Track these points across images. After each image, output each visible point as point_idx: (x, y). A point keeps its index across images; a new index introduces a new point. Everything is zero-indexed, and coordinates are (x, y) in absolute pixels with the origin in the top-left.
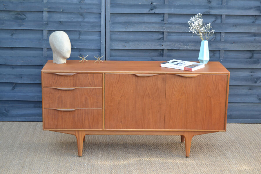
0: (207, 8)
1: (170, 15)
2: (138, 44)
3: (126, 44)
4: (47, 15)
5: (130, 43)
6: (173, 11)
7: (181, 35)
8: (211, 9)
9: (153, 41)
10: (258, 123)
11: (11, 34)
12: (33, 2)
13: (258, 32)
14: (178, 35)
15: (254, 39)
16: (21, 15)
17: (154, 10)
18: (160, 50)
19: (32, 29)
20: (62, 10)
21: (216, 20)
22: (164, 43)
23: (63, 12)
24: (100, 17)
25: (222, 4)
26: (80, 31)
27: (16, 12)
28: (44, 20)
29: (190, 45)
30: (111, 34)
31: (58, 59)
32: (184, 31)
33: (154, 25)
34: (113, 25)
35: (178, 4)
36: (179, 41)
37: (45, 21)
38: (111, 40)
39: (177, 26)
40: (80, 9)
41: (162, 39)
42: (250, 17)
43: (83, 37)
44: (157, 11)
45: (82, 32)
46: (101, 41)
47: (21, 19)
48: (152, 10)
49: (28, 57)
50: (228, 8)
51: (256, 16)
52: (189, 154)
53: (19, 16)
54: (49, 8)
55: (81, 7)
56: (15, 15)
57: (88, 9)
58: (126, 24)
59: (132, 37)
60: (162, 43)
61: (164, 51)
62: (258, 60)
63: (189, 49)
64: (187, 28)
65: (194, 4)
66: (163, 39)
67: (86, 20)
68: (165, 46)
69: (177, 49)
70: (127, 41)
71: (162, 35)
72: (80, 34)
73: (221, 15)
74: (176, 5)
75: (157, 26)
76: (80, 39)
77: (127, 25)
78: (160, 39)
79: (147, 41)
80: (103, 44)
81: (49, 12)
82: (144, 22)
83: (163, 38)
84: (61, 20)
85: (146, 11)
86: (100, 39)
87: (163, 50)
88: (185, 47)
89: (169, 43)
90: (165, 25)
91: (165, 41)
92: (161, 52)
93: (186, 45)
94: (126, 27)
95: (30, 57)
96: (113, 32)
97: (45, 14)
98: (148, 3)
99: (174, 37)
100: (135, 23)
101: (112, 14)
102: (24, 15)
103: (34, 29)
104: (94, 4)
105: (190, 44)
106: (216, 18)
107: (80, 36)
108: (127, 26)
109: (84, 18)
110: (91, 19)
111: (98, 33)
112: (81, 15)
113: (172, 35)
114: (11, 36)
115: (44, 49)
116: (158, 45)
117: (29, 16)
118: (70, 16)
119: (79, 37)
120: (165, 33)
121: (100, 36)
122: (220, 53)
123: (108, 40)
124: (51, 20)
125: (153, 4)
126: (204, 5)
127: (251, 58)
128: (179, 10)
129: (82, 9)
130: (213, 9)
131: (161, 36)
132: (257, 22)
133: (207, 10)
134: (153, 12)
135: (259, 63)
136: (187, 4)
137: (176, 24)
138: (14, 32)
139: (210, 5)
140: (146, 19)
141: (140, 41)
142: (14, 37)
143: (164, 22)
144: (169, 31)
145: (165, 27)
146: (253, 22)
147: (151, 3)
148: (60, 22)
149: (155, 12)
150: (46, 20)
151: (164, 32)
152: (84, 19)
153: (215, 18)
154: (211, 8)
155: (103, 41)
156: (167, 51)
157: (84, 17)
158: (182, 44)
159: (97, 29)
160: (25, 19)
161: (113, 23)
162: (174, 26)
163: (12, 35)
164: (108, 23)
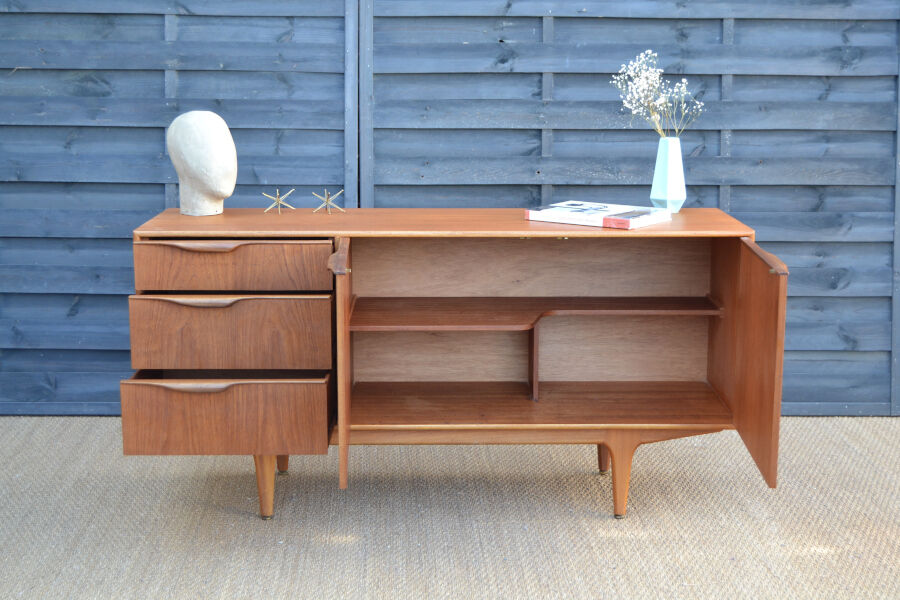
0: (675, 55)
1: (561, 76)
2: (462, 170)
3: (424, 170)
4: (177, 80)
5: (437, 166)
6: (568, 64)
7: (597, 141)
8: (688, 57)
9: (507, 158)
10: (843, 416)
11: (64, 143)
12: (132, 43)
13: (836, 127)
14: (587, 140)
15: (827, 151)
16: (96, 82)
17: (510, 62)
18: (529, 188)
19: (131, 125)
20: (222, 66)
21: (703, 93)
22: (543, 166)
23: (225, 71)
24: (342, 87)
25: (721, 41)
26: (279, 129)
27: (82, 75)
28: (167, 97)
29: (623, 170)
30: (375, 140)
31: (194, 201)
32: (605, 128)
33: (509, 108)
34: (381, 111)
35: (585, 44)
36: (589, 158)
37: (170, 100)
38: (378, 156)
39: (583, 111)
40: (277, 62)
41: (534, 153)
42: (812, 83)
43: (288, 149)
44: (520, 65)
45: (287, 133)
46: (344, 162)
47: (96, 94)
48: (503, 61)
49: (117, 212)
50: (741, 53)
51: (827, 77)
52: (625, 506)
53: (90, 85)
54: (182, 59)
55: (280, 55)
56: (77, 83)
57: (305, 60)
58: (424, 105)
59: (440, 146)
60: (535, 166)
61: (544, 190)
62: (840, 216)
63: (621, 183)
64: (613, 119)
65: (635, 42)
66: (540, 153)
67: (298, 95)
68: (546, 176)
69: (583, 183)
70: (426, 161)
71: (535, 141)
72: (279, 140)
73: (720, 76)
74: (578, 46)
75: (520, 111)
76: (281, 154)
77: (426, 109)
78: (530, 152)
79: (492, 159)
80: (351, 171)
81: (181, 71)
82: (479, 101)
83: (539, 150)
84: (221, 96)
85: (485, 64)
86: (343, 153)
87: (539, 187)
88: (610, 178)
89: (558, 166)
90: (544, 110)
91: (547, 159)
92: (535, 194)
93: (611, 172)
94: (423, 116)
95: (123, 212)
96: (383, 132)
97: (172, 79)
98: (492, 41)
99: (574, 146)
100: (452, 103)
101: (379, 76)
102: (107, 83)
103: (135, 125)
104: (323, 47)
105: (624, 167)
106: (706, 86)
107: (281, 147)
108: (425, 112)
109: (291, 89)
110: (315, 91)
111: (335, 135)
112: (283, 79)
113: (566, 139)
114: (66, 147)
115: (167, 188)
116: (523, 172)
117: (121, 85)
118: (248, 83)
119: (277, 150)
120: (544, 133)
121: (343, 146)
122: (718, 196)
123: (367, 157)
124: (189, 96)
125: (507, 45)
126: (665, 46)
127: (815, 209)
128: (589, 61)
129: (284, 60)
130: (693, 58)
131: (533, 144)
132: (833, 97)
133: (677, 60)
134: (505, 67)
135: (841, 225)
136: (615, 42)
137: (580, 104)
138: (76, 136)
139: (683, 45)
140: (486, 90)
141: (468, 158)
142: (75, 150)
143: (541, 99)
144: (556, 126)
145: (544, 114)
146: (820, 98)
147: (501, 41)
148: (218, 102)
149: (511, 70)
150: (173, 97)
151: (540, 130)
152: (293, 92)
153: (699, 85)
154: (687, 53)
155: (351, 160)
156: (552, 189)
157: (291, 86)
158: (598, 167)
159: (333, 124)
160: (109, 94)
161: (383, 104)
162: (571, 111)
163: (68, 145)
164: (366, 105)
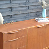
60: (11, 12)
61: (12, 16)
69: (16, 14)
88: (19, 13)
127: (37, 14)
131: (11, 9)
162: (14, 5)
